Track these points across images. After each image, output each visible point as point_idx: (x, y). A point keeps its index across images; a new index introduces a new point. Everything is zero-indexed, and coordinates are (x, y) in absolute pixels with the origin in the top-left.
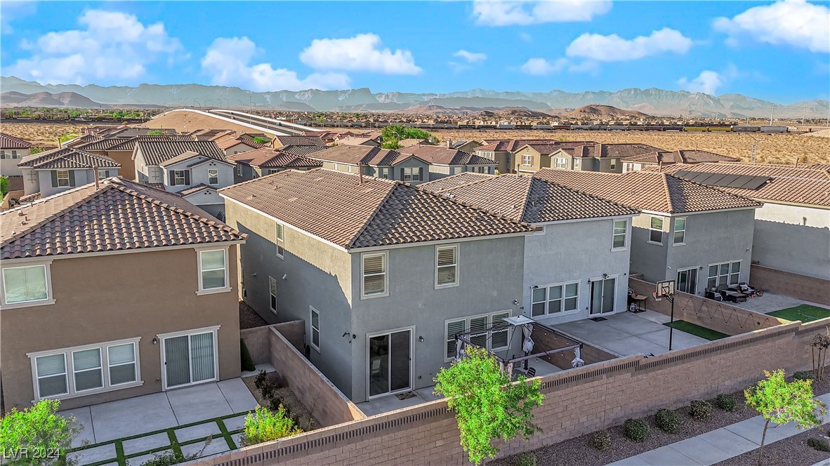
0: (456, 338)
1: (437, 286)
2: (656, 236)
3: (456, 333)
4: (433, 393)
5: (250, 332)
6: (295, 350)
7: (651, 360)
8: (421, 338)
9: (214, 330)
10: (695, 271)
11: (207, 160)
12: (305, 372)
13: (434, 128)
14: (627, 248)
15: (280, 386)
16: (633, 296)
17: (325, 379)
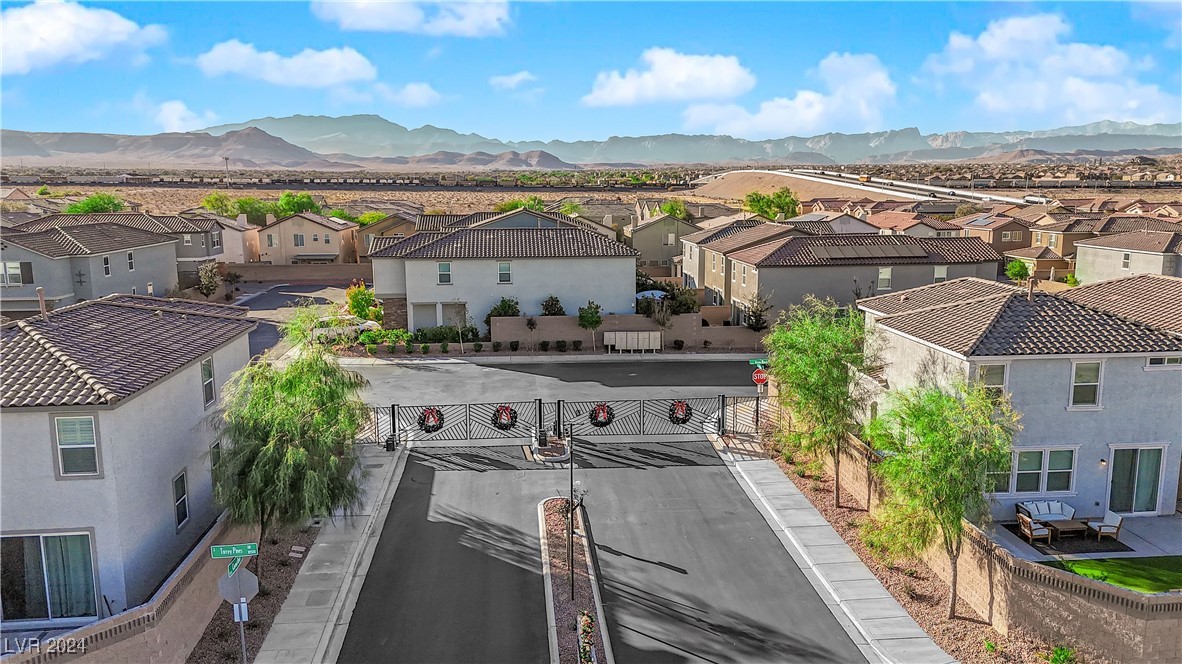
13: (1111, 187)
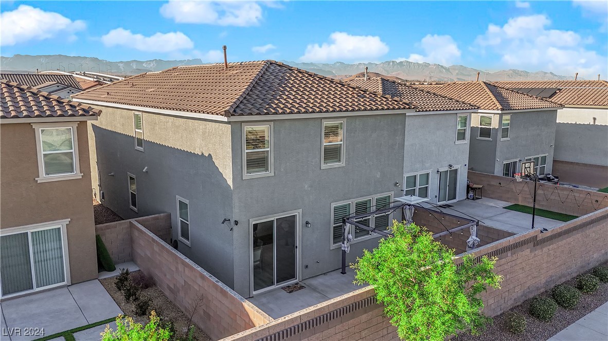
0: (344, 222)
1: (324, 166)
2: (485, 132)
3: (342, 218)
4: (354, 282)
5: (107, 228)
6: (163, 243)
7: (547, 234)
8: (307, 223)
9: (61, 224)
10: (515, 163)
11: (65, 88)
12: (177, 269)
14: (467, 141)
15: (146, 286)
16: (471, 185)
17: (206, 273)
